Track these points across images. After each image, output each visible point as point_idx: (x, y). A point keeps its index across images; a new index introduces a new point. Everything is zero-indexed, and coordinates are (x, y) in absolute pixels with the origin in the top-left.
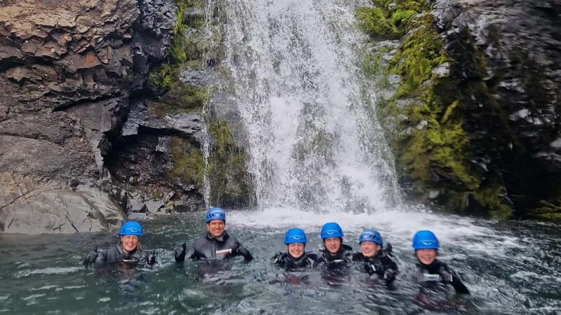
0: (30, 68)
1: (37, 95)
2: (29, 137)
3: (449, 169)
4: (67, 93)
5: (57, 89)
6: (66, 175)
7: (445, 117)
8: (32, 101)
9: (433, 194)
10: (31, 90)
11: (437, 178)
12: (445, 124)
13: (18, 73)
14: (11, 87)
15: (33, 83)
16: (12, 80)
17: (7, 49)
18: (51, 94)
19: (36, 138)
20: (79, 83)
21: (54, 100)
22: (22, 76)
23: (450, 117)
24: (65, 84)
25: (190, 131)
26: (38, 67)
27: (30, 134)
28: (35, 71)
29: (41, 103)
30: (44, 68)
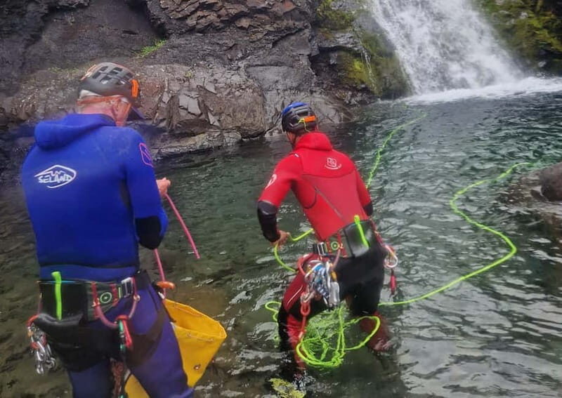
0: (252, 18)
1: (260, 36)
2: (272, 65)
3: (550, 45)
4: (279, 31)
5: (271, 29)
6: (305, 87)
7: (538, 8)
8: (258, 40)
9: (542, 64)
10: (255, 33)
11: (544, 53)
12: (538, 12)
13: (245, 23)
14: (241, 33)
15: (255, 27)
16: (242, 28)
17: (236, 6)
18: (269, 33)
19: (277, 66)
20: (285, 23)
21: (271, 37)
22: (248, 24)
23: (541, 7)
24: (275, 26)
25: (350, 46)
26: (259, 16)
27: (272, 63)
28: (256, 19)
29: (264, 41)
30: (263, 16)
